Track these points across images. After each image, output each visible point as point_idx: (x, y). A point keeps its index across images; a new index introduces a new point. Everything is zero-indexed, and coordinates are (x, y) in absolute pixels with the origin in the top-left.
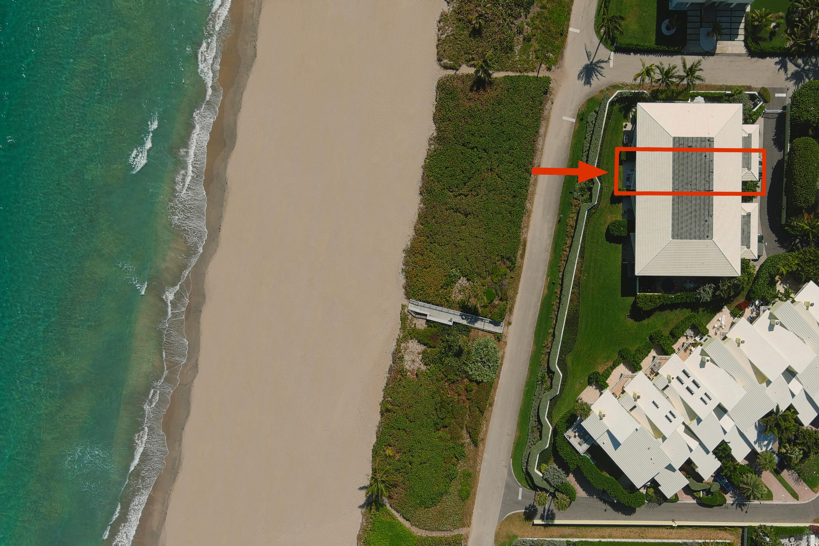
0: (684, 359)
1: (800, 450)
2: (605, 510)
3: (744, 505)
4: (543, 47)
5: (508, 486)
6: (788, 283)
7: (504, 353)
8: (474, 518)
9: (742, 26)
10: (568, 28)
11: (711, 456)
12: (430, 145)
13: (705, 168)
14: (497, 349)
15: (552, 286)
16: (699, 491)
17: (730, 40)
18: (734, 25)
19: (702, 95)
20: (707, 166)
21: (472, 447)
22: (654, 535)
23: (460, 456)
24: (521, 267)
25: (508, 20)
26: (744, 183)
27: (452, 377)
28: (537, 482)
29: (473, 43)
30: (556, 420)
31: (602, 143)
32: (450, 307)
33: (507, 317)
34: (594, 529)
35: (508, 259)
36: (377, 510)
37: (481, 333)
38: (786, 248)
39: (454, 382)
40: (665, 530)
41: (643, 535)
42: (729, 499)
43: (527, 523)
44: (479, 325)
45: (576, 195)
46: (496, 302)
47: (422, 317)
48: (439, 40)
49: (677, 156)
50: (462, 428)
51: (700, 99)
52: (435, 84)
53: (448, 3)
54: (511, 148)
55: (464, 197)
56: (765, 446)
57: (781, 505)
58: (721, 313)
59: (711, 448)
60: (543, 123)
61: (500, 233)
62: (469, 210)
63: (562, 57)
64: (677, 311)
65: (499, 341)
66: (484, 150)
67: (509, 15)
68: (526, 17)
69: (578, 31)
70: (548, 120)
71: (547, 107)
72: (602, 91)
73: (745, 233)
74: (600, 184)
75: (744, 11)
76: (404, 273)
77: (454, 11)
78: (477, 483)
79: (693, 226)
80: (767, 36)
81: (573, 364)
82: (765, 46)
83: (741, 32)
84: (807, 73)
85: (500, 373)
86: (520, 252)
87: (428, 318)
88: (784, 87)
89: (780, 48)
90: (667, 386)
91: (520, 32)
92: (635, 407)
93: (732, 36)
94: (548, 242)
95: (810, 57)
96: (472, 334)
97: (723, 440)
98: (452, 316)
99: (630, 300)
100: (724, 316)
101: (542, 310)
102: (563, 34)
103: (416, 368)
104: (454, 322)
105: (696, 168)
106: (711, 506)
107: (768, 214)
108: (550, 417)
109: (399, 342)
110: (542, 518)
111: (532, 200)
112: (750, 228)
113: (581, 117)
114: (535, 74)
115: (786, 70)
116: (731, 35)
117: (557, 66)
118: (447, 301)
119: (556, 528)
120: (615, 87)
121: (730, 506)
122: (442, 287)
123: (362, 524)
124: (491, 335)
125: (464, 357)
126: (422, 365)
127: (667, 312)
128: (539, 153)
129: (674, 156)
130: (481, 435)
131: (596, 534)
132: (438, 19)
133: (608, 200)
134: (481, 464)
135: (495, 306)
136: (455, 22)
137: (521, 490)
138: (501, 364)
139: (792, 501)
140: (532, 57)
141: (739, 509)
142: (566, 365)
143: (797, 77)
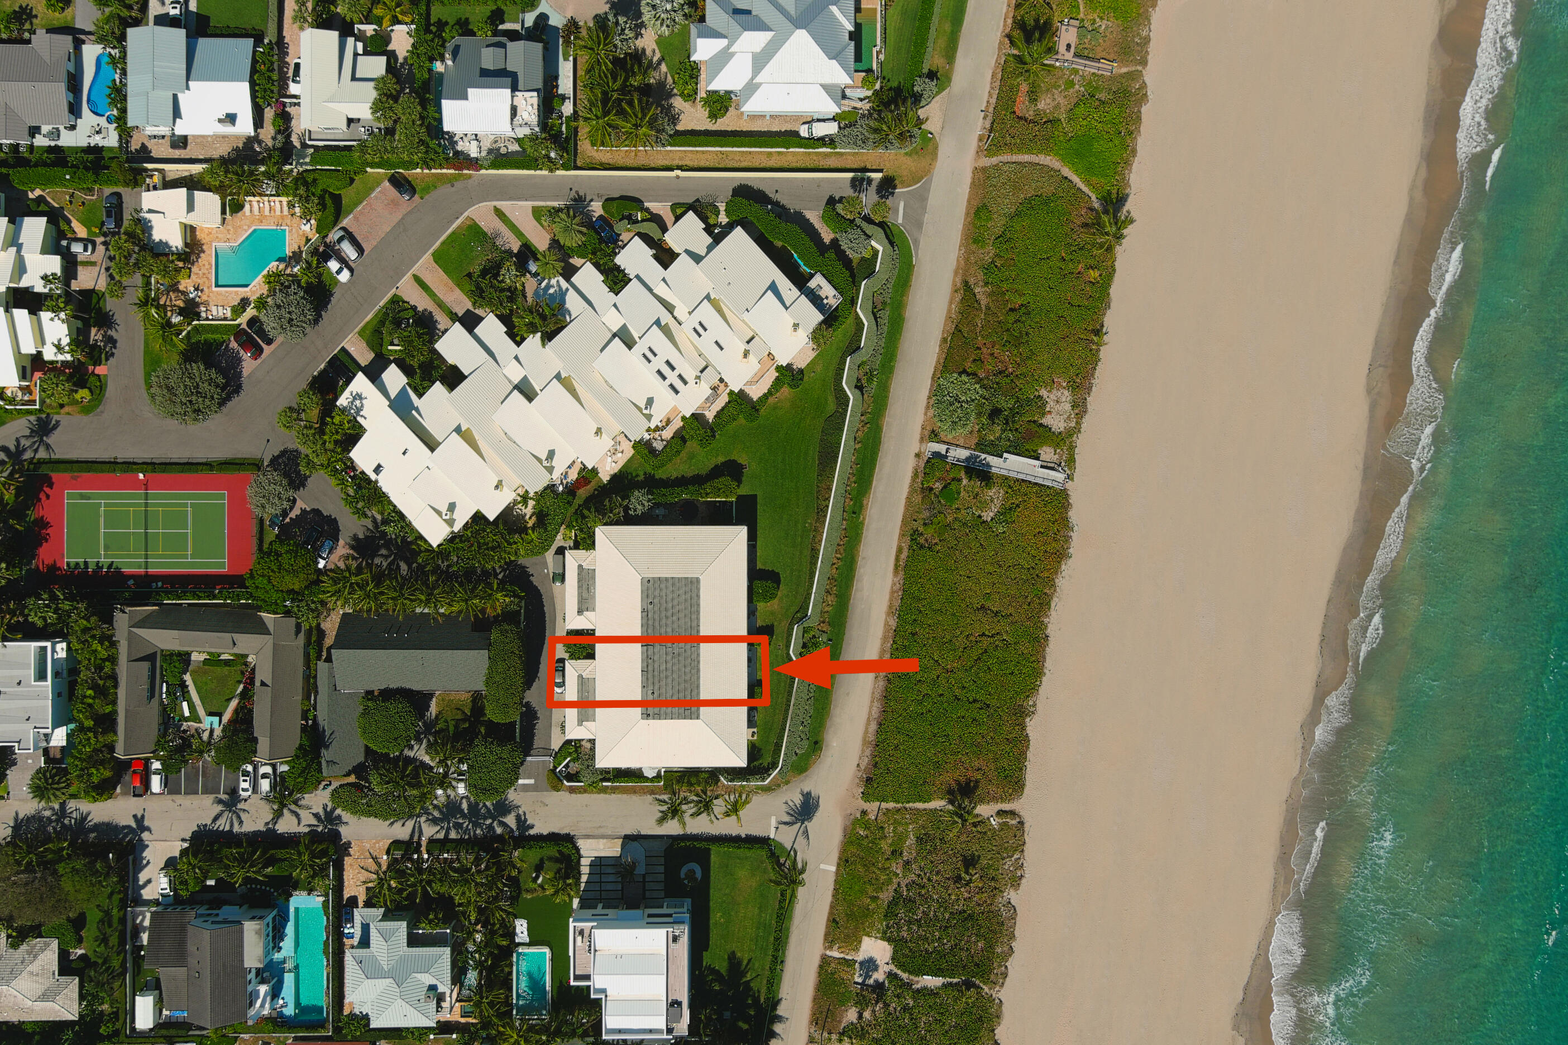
0: (675, 409)
1: (503, 281)
2: (777, 191)
3: (575, 200)
4: (873, 843)
5: (919, 225)
6: (514, 516)
7: (926, 414)
8: (968, 180)
9: (584, 878)
10: (838, 870)
11: (631, 272)
12: (1034, 705)
13: (654, 676)
14: (936, 419)
15: (856, 510)
16: (643, 221)
17: (601, 858)
18: (596, 878)
19: (646, 779)
20: (651, 680)
21: (972, 281)
22: (705, 156)
23: (988, 269)
24: (902, 535)
25: (925, 880)
26: (591, 656)
27: (1005, 381)
28: (879, 232)
29: (975, 848)
30: (850, 320)
31: (787, 710)
32: (1007, 478)
33: (922, 465)
34: (794, 165)
35: (922, 547)
36: (1109, 193)
37: (961, 442)
38: (516, 565)
39: (1000, 372)
40: (690, 164)
41: (721, 156)
42: (597, 208)
43: (890, 173)
44: (963, 454)
45: (823, 638)
46: (938, 486)
47: (1045, 464)
48: (1023, 851)
49: (694, 693)
50: (988, 308)
51: (649, 774)
52: (1026, 790)
53: (1009, 903)
54: (920, 703)
55: (987, 633)
56: (553, 286)
57: (519, 199)
58: (612, 473)
59: (634, 284)
60: (871, 737)
61: (934, 582)
62: (980, 615)
63: (845, 830)
64: (675, 475)
65: (933, 431)
66: (959, 699)
67: (923, 887)
68: (899, 884)
69: (822, 866)
70: (865, 742)
71: (866, 760)
72: (787, 783)
73: (585, 587)
74: (791, 652)
75: (581, 899)
76: (1071, 525)
77: (1001, 891)
78: (964, 229)
79: (670, 597)
80: (547, 864)
81: (826, 400)
82: (552, 851)
83: (585, 870)
84: (490, 815)
85: (932, 385)
86: (904, 555)
87: (1037, 463)
88: (522, 793)
89: (531, 848)
90: (702, 371)
91: (907, 863)
92: (748, 342)
93: (599, 864)
94: (862, 570)
95: (485, 836)
96: (974, 441)
97: (617, 295)
98: (1003, 465)
99: (744, 490)
100: (608, 468)
101: (871, 475)
102: (844, 861)
103: (1055, 391)
104: (1001, 457)
105: (667, 677)
106: (623, 198)
107: (543, 614)
108: (860, 325)
109: (1077, 429)
110: (870, 181)
111: (886, 631)
112: (579, 593)
113: (816, 745)
114: (884, 805)
115: (518, 817)
116: (601, 865)
117: (852, 817)
118: (1010, 487)
119: (848, 167)
120: (767, 789)
121: (595, 197)
122: (1018, 506)
123: (1130, 171)
124: (945, 439)
125: (988, 408)
126: (1045, 396)
127: (689, 474)
128: (877, 695)
129: (698, 694)
130: (958, 297)
131: (790, 158)
132: (1024, 881)
133: (777, 631)
134: (959, 257)
135: (939, 479)
136: (1000, 876)
137: (900, 221)
138: (929, 398)
139: (503, 205)
140: (889, 830)
141: (581, 193)
142: (837, 398)
143: (503, 808)
